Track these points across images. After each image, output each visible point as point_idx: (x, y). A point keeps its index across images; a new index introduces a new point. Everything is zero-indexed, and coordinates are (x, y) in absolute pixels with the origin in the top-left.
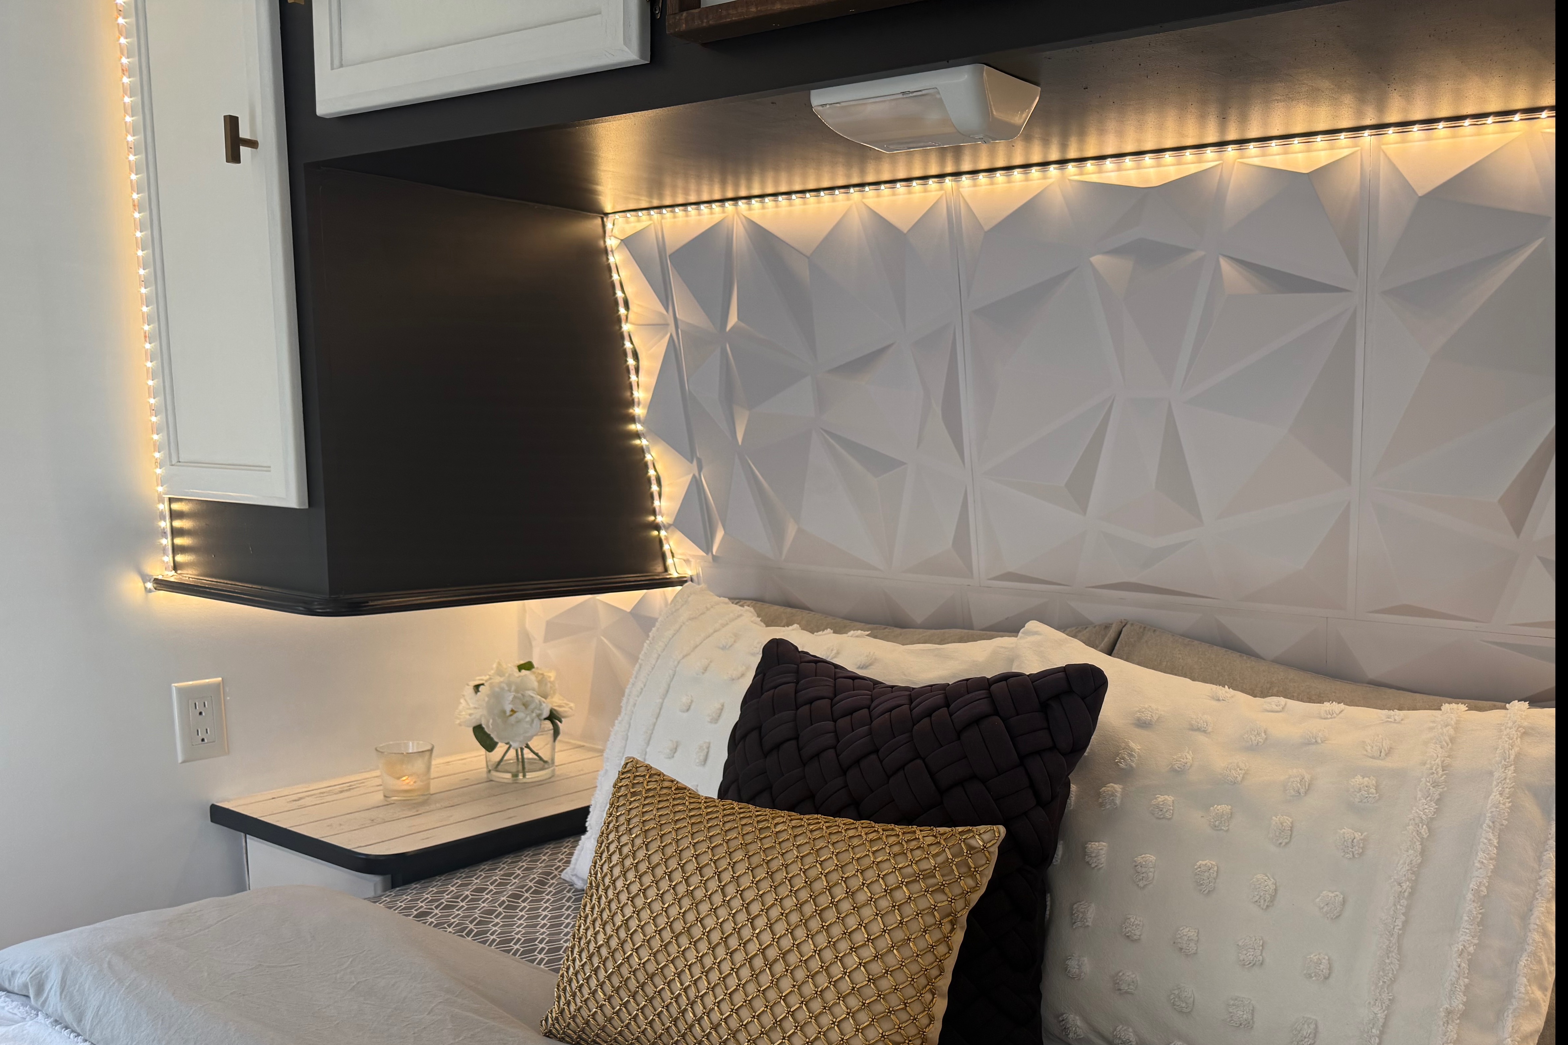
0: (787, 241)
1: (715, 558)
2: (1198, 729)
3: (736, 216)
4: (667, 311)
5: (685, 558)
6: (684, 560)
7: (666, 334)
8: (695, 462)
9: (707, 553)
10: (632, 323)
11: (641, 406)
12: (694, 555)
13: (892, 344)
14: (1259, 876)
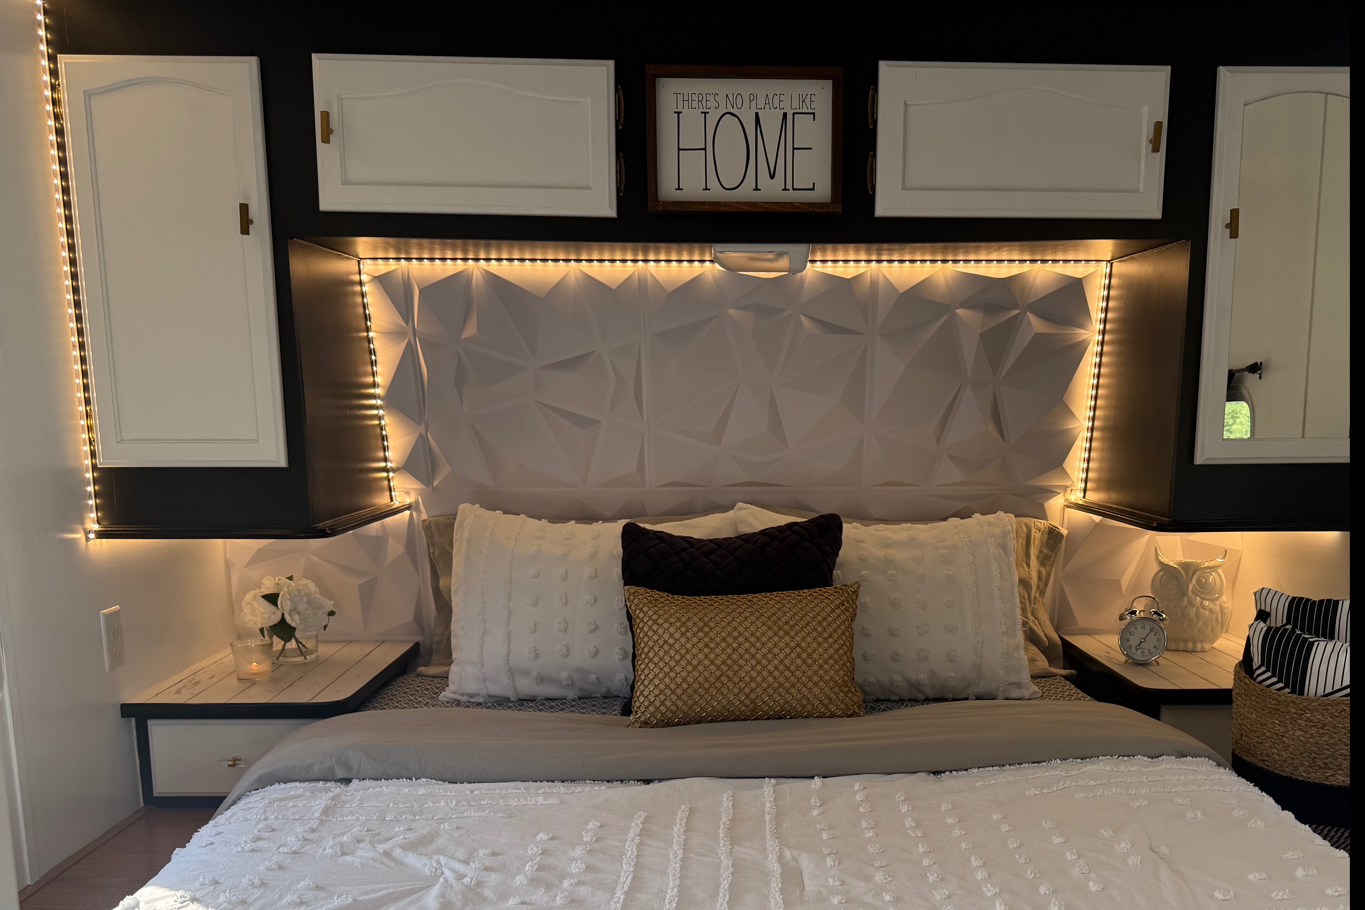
0: (519, 285)
1: (434, 489)
2: (860, 542)
3: (476, 268)
4: (407, 324)
5: (405, 491)
6: (405, 493)
7: (405, 339)
8: (423, 425)
9: (427, 486)
10: (375, 332)
11: (379, 388)
12: (413, 488)
13: (592, 352)
14: (918, 596)
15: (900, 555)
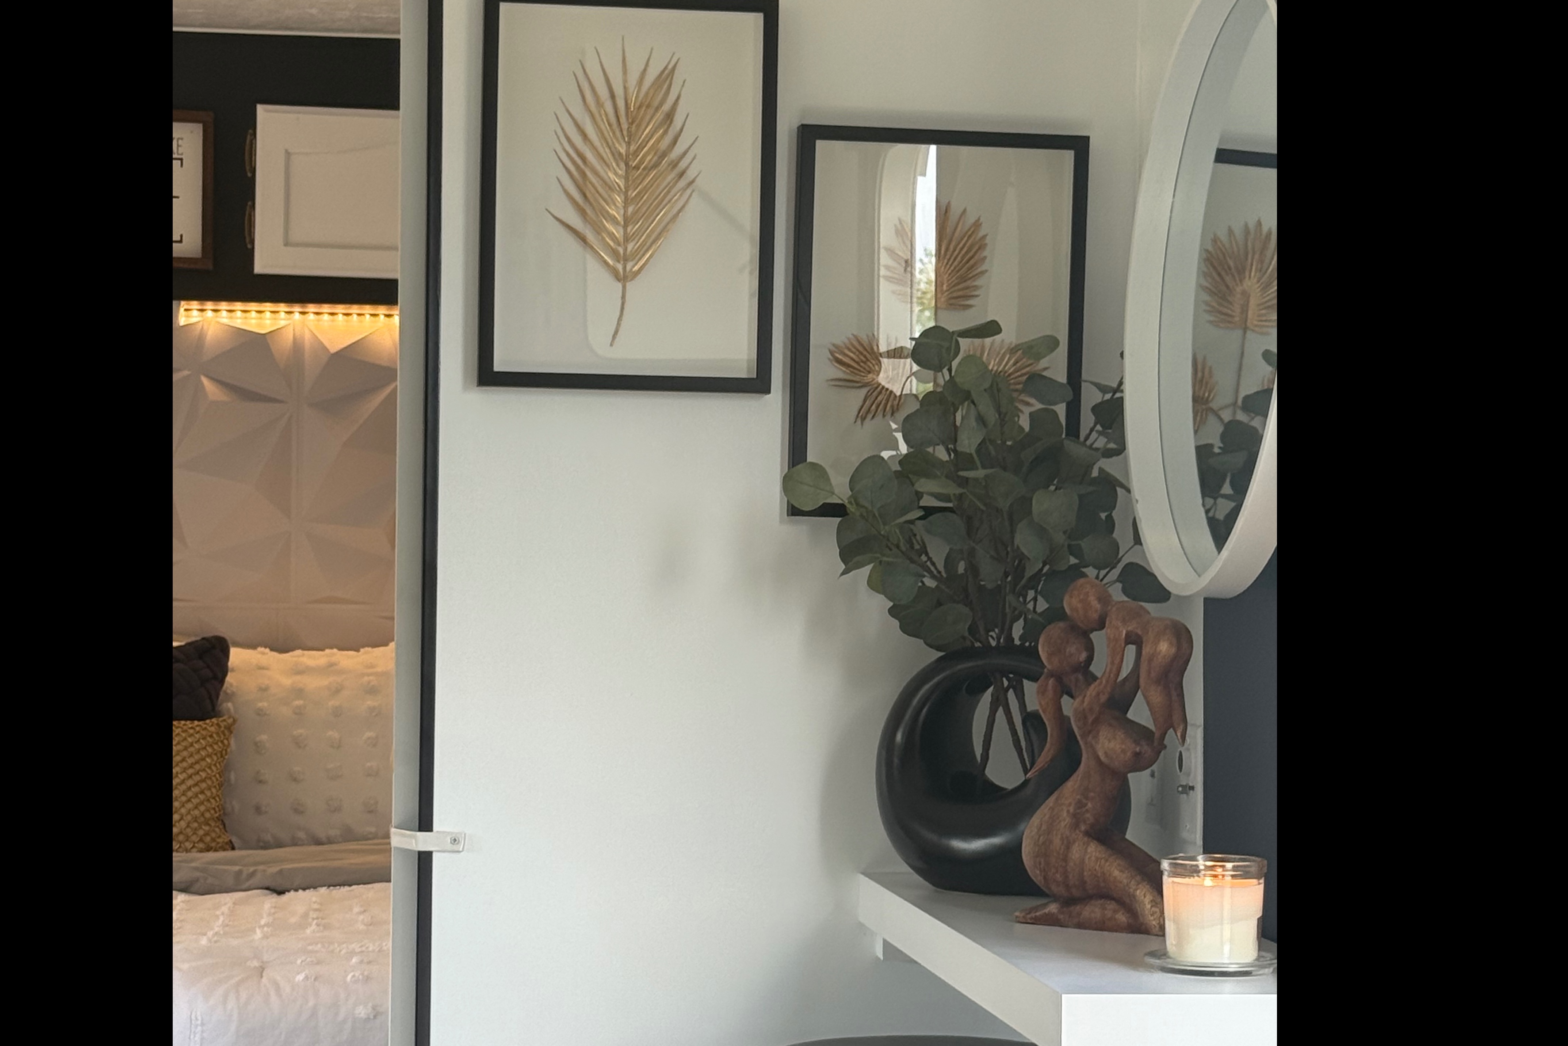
14: (331, 733)
15: (312, 683)
